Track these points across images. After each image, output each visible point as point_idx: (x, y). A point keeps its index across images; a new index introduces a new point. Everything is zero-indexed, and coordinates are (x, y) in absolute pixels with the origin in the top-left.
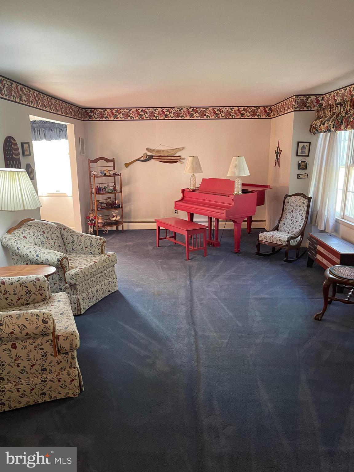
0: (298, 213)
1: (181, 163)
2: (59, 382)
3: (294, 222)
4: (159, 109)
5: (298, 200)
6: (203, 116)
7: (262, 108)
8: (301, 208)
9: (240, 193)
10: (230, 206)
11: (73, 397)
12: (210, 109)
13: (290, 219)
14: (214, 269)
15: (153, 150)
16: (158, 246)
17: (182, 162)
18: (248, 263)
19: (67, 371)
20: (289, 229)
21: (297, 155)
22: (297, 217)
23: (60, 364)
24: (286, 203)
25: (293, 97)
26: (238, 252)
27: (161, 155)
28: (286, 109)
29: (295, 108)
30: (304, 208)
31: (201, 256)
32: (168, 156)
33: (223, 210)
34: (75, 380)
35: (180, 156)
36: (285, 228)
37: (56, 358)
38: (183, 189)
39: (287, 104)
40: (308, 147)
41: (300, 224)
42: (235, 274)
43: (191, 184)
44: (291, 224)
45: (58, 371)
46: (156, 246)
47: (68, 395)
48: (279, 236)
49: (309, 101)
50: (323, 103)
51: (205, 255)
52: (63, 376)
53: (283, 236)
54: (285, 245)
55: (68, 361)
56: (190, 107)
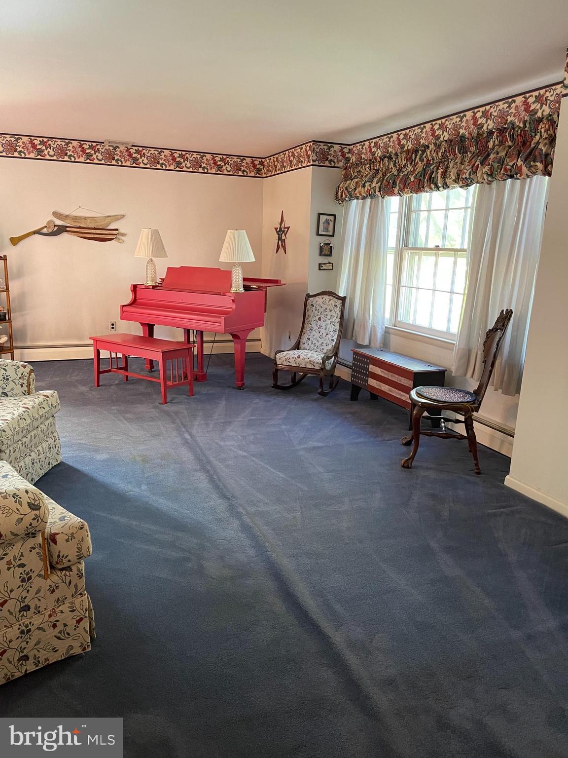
0: (329, 322)
1: (120, 243)
2: (54, 629)
3: (324, 336)
4: (75, 143)
5: (327, 302)
6: (155, 163)
7: (248, 160)
8: (333, 313)
9: (241, 290)
10: (229, 311)
11: (82, 652)
12: (167, 152)
13: (317, 331)
14: (218, 414)
15: (67, 216)
16: (98, 386)
17: (121, 241)
18: (266, 401)
19: (69, 603)
20: (316, 346)
21: (318, 234)
22: (328, 328)
23: (57, 591)
24: (308, 307)
25: (309, 144)
26: (242, 387)
27: (82, 225)
28: (295, 162)
29: (314, 161)
30: (337, 313)
31: (185, 396)
32: (95, 229)
33: (220, 317)
34: (84, 619)
35: (117, 230)
36: (310, 344)
37: (48, 580)
38: (134, 285)
39: (296, 155)
40: (333, 222)
41: (333, 337)
42: (254, 418)
43: (147, 277)
44: (319, 339)
45: (50, 608)
46: (95, 386)
47: (71, 652)
48: (309, 356)
49: (332, 152)
50: (350, 157)
51: (191, 393)
52: (63, 615)
53: (315, 356)
54: (318, 368)
55: (70, 583)
56: (133, 146)
